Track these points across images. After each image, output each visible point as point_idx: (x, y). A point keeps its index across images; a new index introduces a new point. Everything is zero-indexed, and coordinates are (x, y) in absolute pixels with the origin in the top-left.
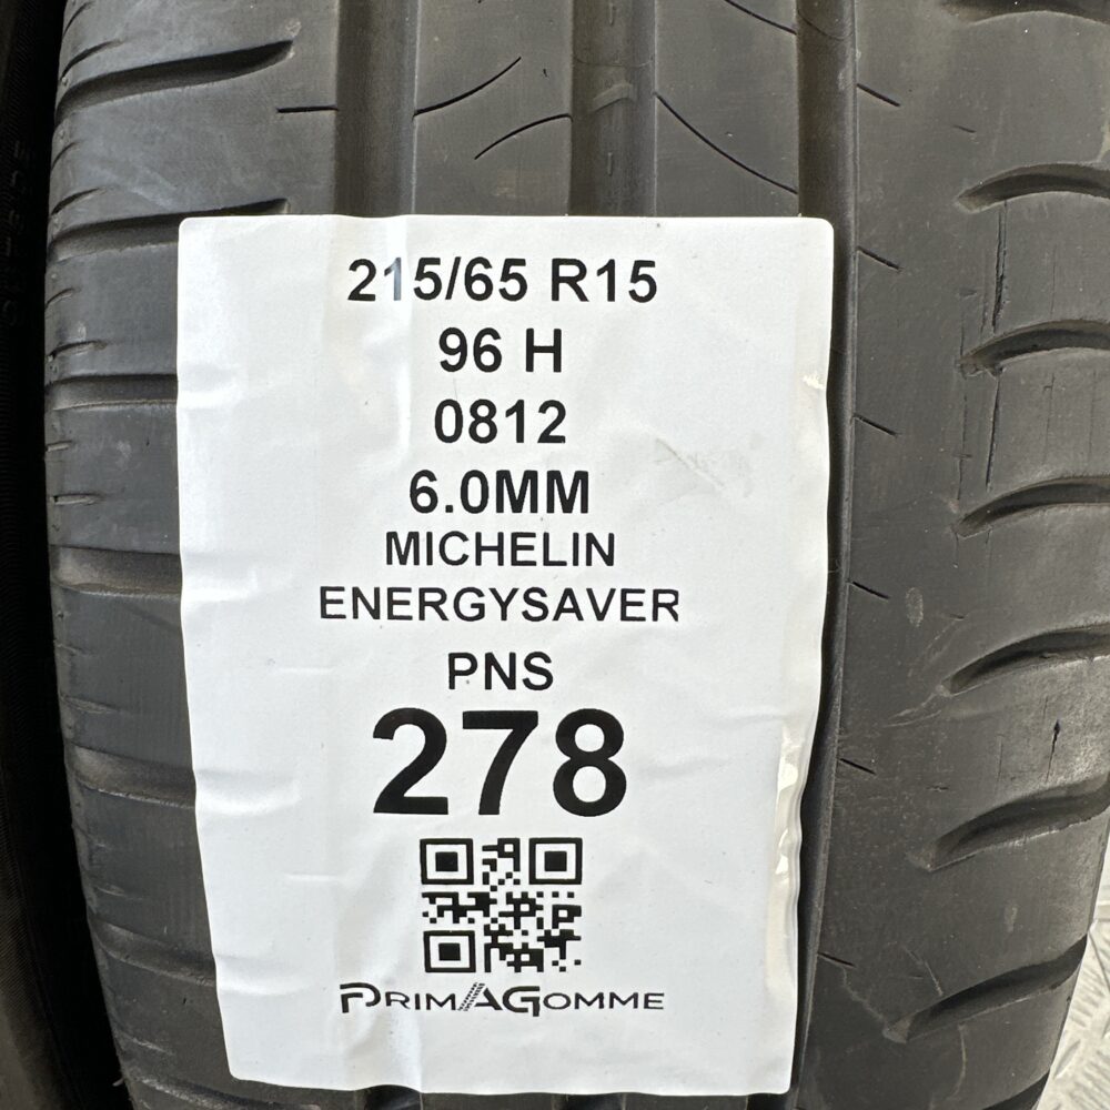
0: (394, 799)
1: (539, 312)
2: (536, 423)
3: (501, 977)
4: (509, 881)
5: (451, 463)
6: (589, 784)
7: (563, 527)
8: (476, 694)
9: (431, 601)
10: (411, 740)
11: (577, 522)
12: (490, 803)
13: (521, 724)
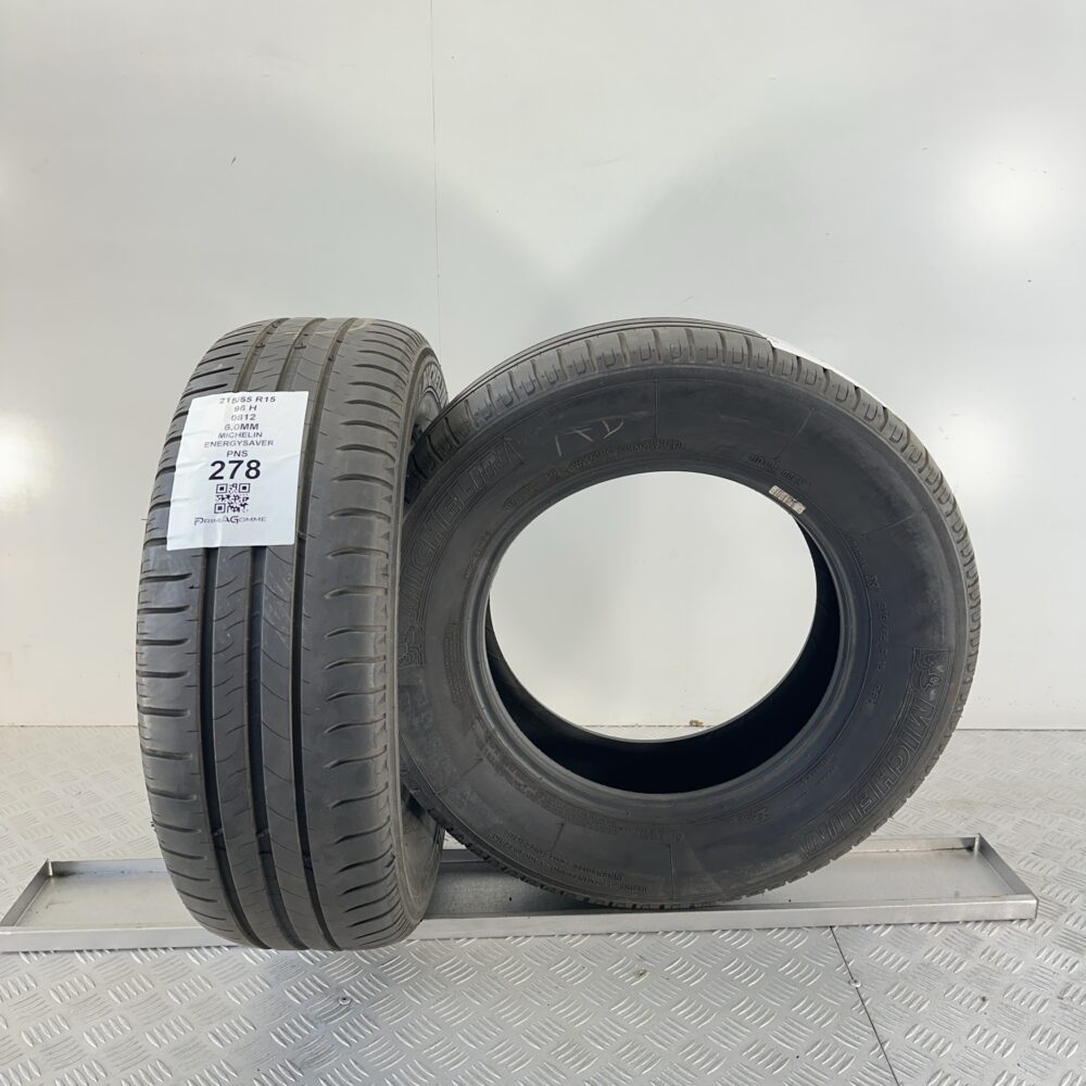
0: (213, 477)
1: (253, 403)
2: (249, 417)
3: (231, 514)
4: (234, 492)
5: (232, 423)
6: (253, 473)
7: (252, 432)
8: (232, 458)
9: (226, 443)
10: (218, 466)
11: (255, 431)
12: (232, 477)
13: (240, 462)
